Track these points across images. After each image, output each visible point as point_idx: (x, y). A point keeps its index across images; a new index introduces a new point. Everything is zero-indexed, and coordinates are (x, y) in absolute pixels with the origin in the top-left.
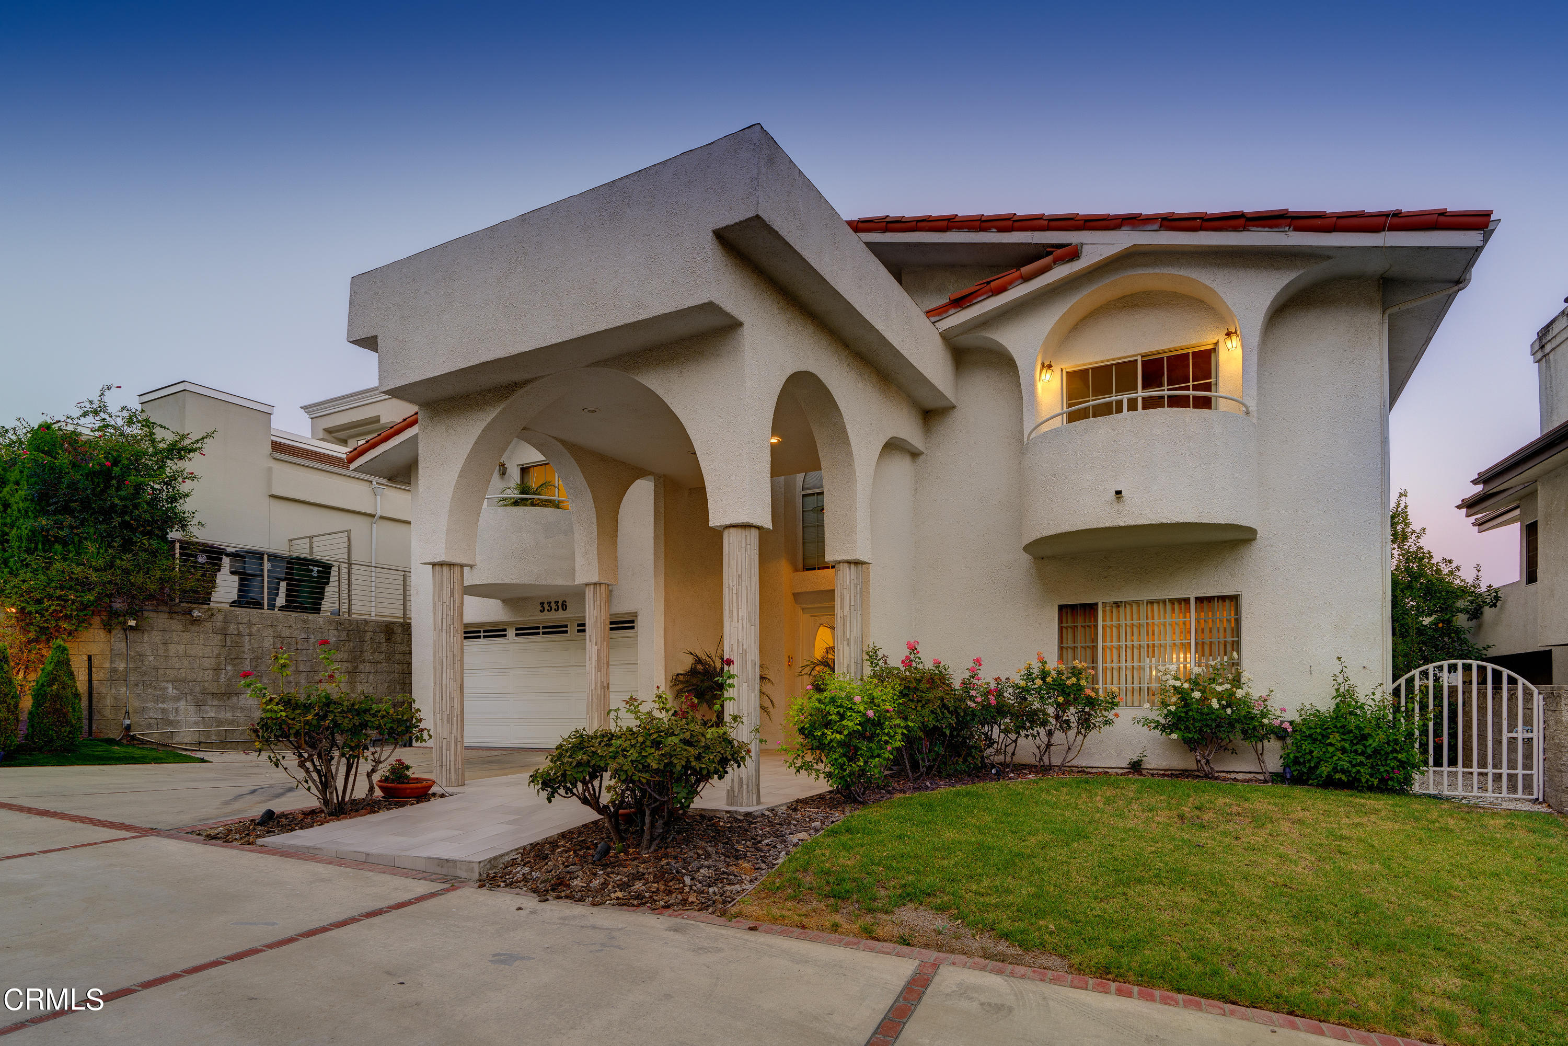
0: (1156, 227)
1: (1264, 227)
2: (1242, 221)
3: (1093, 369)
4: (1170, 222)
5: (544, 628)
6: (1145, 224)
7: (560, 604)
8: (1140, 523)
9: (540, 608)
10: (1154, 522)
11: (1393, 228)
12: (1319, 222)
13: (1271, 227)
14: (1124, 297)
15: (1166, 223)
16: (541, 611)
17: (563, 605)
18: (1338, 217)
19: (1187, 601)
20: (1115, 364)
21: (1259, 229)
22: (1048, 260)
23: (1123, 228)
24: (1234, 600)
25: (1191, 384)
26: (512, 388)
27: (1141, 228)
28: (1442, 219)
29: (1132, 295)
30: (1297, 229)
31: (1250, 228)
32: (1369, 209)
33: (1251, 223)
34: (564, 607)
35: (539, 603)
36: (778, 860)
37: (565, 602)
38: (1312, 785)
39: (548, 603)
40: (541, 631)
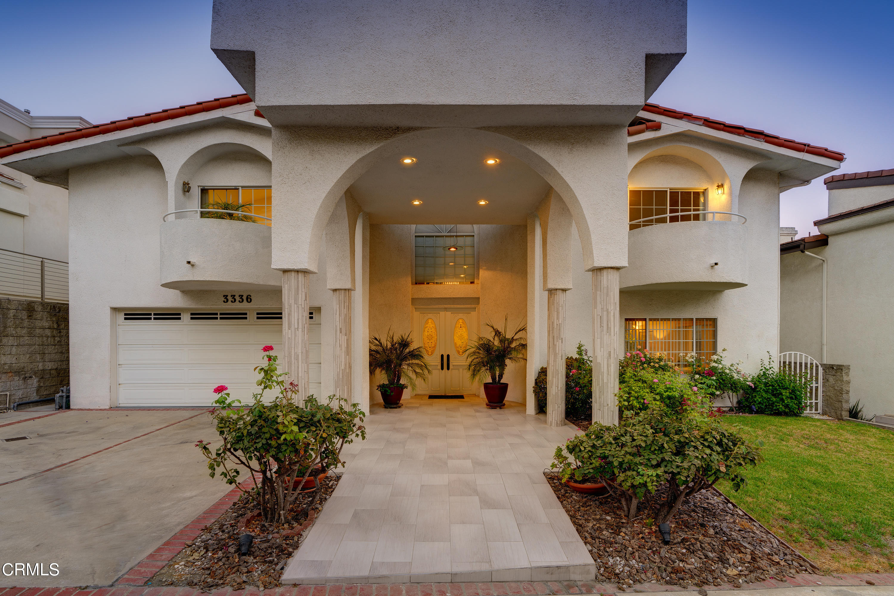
0: (701, 123)
1: (752, 136)
2: (742, 131)
3: (643, 191)
4: (708, 123)
5: (221, 314)
6: (695, 120)
7: (245, 298)
8: (722, 281)
9: (223, 299)
10: (728, 281)
11: (808, 152)
12: (776, 140)
13: (755, 137)
14: (662, 156)
15: (706, 122)
16: (224, 302)
17: (247, 298)
18: (785, 141)
19: (692, 319)
20: (655, 191)
21: (750, 137)
22: (643, 126)
23: (683, 119)
24: (714, 321)
25: (692, 208)
26: (396, 131)
27: (692, 122)
28: (826, 152)
29: (666, 156)
30: (767, 142)
31: (746, 136)
32: (797, 140)
33: (747, 133)
34: (249, 300)
35: (224, 296)
36: (737, 511)
37: (250, 296)
38: (768, 414)
39: (231, 296)
40: (219, 316)
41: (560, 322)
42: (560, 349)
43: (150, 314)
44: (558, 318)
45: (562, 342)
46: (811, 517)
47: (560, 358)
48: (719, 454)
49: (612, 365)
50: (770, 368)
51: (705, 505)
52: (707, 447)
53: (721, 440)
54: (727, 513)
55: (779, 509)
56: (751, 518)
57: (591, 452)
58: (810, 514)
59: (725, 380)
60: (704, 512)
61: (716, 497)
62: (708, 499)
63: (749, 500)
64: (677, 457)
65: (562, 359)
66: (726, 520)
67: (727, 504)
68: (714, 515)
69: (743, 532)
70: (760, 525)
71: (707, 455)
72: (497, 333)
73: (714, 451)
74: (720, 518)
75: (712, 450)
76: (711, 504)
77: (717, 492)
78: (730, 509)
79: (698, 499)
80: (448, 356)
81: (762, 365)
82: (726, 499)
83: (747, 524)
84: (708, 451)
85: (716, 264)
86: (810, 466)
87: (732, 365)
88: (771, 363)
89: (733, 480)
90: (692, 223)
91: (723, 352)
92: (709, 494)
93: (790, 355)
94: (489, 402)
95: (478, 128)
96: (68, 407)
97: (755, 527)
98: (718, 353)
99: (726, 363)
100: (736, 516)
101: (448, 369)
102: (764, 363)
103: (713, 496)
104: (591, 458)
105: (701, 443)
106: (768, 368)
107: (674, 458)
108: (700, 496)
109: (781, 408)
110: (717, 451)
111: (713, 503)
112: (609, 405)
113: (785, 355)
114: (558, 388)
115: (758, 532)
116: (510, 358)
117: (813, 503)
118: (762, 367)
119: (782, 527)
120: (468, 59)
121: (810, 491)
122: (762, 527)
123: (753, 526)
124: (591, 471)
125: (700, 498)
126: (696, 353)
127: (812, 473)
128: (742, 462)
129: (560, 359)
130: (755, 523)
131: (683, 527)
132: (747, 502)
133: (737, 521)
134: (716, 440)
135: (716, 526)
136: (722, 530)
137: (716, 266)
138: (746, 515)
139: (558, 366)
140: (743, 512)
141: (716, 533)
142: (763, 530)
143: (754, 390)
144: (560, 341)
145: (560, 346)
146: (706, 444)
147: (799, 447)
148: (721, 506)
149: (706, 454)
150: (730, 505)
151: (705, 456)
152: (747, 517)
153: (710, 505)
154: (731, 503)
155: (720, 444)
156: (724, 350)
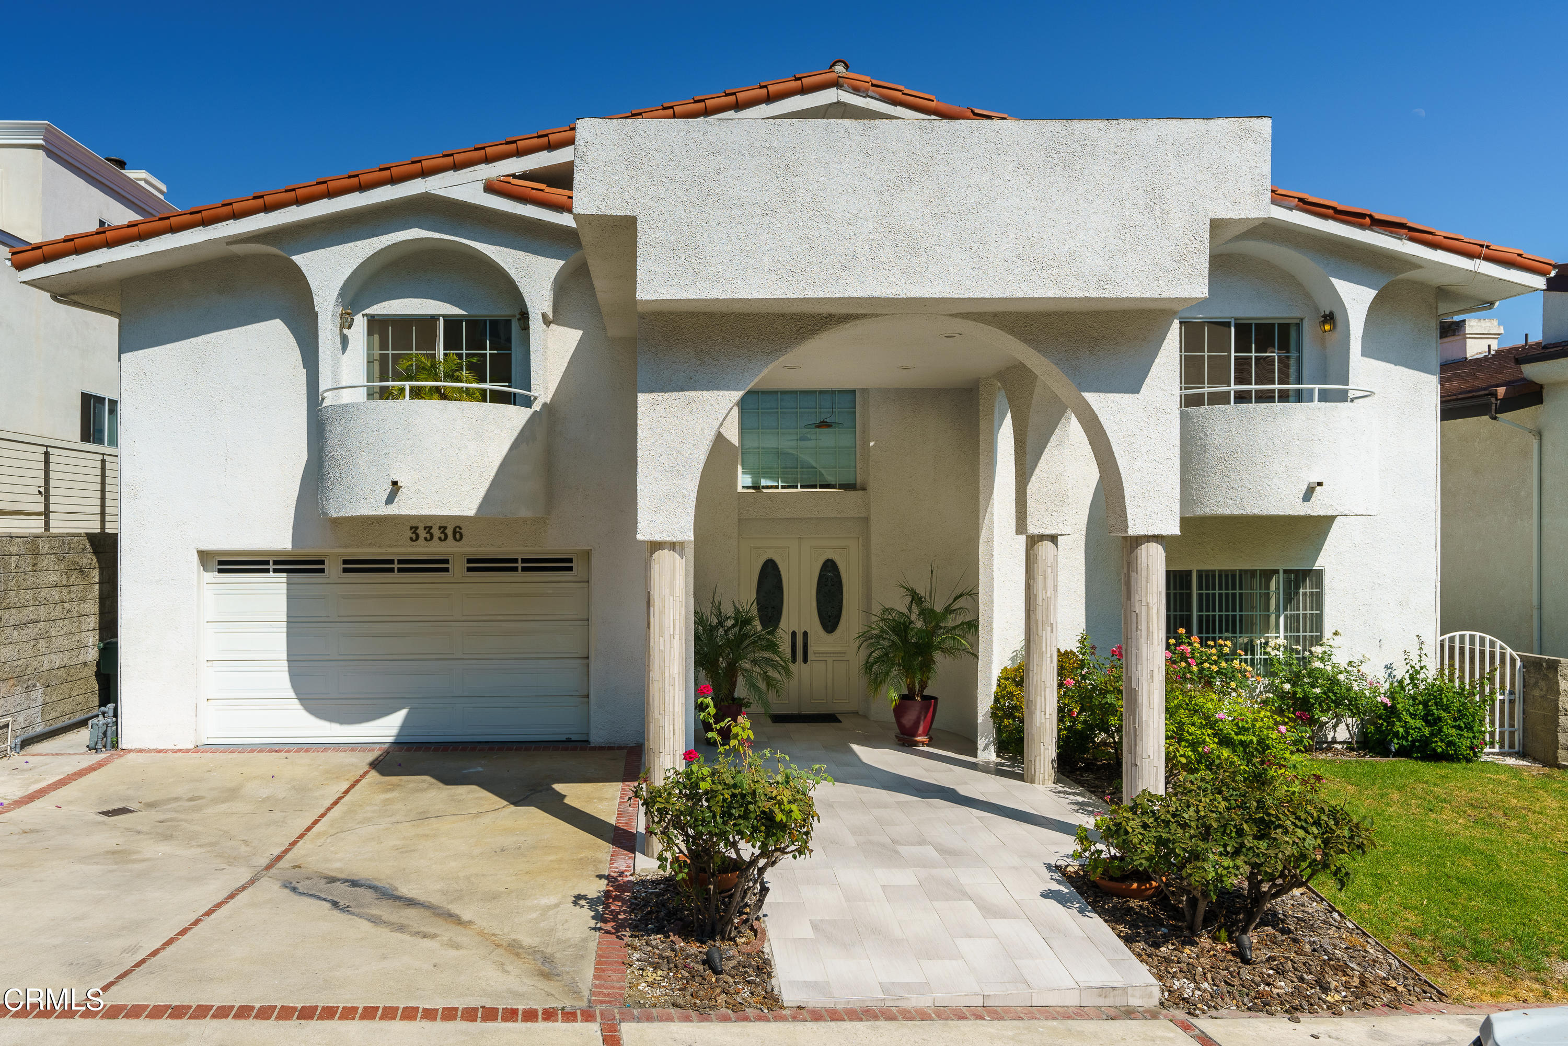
0: (1292, 205)
1: (1386, 230)
2: (1368, 220)
5: (401, 562)
6: (1282, 200)
7: (449, 531)
8: (1329, 514)
9: (410, 534)
11: (1488, 258)
12: (1430, 237)
13: (1391, 232)
16: (411, 539)
17: (455, 532)
18: (1445, 237)
19: (1277, 572)
20: (1207, 322)
21: (1381, 231)
24: (1317, 576)
25: (1276, 354)
29: (1227, 255)
30: (1412, 239)
31: (1373, 228)
34: (458, 536)
35: (411, 528)
36: (1345, 924)
37: (460, 528)
38: (1416, 759)
39: (425, 528)
40: (396, 566)
41: (1049, 594)
42: (1048, 643)
43: (267, 563)
44: (1045, 588)
45: (1052, 631)
46: (1449, 931)
47: (1049, 659)
48: (1315, 838)
49: (1156, 692)
50: (1422, 668)
51: (1300, 915)
52: (1300, 828)
53: (1319, 817)
54: (1330, 925)
55: (1407, 920)
56: (1364, 934)
57: (1141, 834)
58: (1450, 926)
59: (1336, 693)
60: (1297, 924)
61: (1315, 904)
62: (1303, 905)
63: (1364, 907)
64: (1261, 843)
65: (1051, 662)
66: (1329, 934)
67: (1331, 913)
68: (1312, 928)
69: (1351, 950)
70: (1376, 943)
71: (1300, 839)
72: (916, 598)
73: (1309, 834)
74: (1320, 932)
75: (1307, 832)
76: (1308, 913)
77: (1318, 895)
78: (1335, 921)
79: (1289, 906)
80: (805, 634)
81: (1407, 661)
82: (1330, 906)
83: (1358, 940)
84: (1301, 833)
85: (1320, 484)
86: (1465, 855)
87: (1350, 663)
88: (1424, 657)
89: (1335, 874)
90: (1277, 406)
91: (1335, 637)
92: (1306, 899)
93: (1462, 638)
94: (902, 733)
95: (951, 315)
96: (115, 745)
97: (1369, 945)
98: (1325, 640)
99: (1341, 659)
100: (1343, 931)
101: (805, 660)
102: (1410, 658)
103: (1310, 902)
104: (1142, 843)
105: (1293, 823)
106: (1418, 668)
107: (1256, 843)
108: (1292, 902)
109: (1440, 747)
110: (1313, 834)
111: (1311, 911)
112: (1151, 757)
113: (1452, 640)
114: (1045, 714)
115: (1371, 951)
116: (943, 651)
117: (1456, 912)
118: (1407, 664)
119: (1406, 945)
120: (950, 228)
121: (1457, 895)
122: (1379, 944)
123: (1365, 943)
124: (1143, 861)
125: (1293, 905)
126: (1286, 638)
127: (1467, 866)
128: (1346, 850)
129: (1049, 662)
130: (1369, 940)
131: (1268, 943)
132: (1360, 910)
133: (1344, 936)
134: (1312, 818)
135: (1314, 942)
136: (1321, 946)
137: (1318, 488)
138: (1358, 928)
139: (1046, 675)
140: (1354, 924)
141: (1314, 950)
142: (1380, 948)
143: (1391, 711)
144: (1049, 629)
145: (1049, 638)
146: (1299, 824)
147: (1456, 822)
148: (1323, 917)
149: (1298, 837)
150: (1335, 915)
151: (1297, 840)
152: (1359, 932)
153: (1306, 915)
154: (1337, 912)
155: (1317, 823)
156: (1336, 634)
